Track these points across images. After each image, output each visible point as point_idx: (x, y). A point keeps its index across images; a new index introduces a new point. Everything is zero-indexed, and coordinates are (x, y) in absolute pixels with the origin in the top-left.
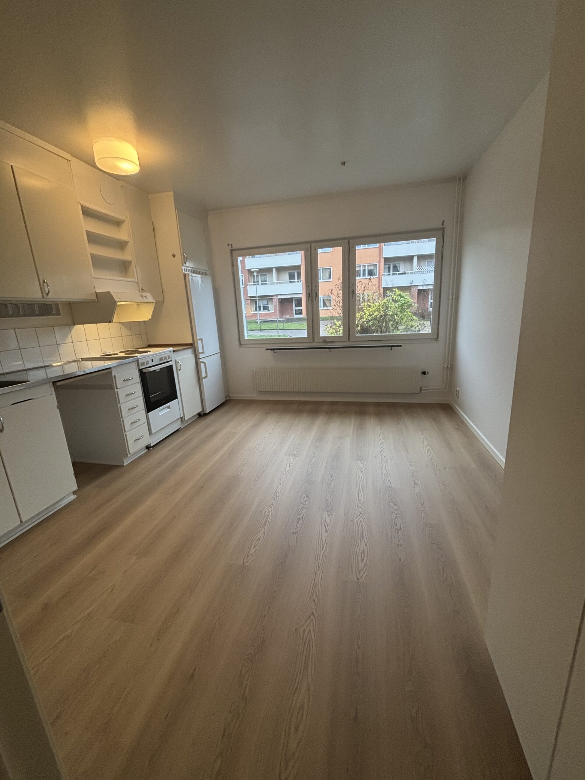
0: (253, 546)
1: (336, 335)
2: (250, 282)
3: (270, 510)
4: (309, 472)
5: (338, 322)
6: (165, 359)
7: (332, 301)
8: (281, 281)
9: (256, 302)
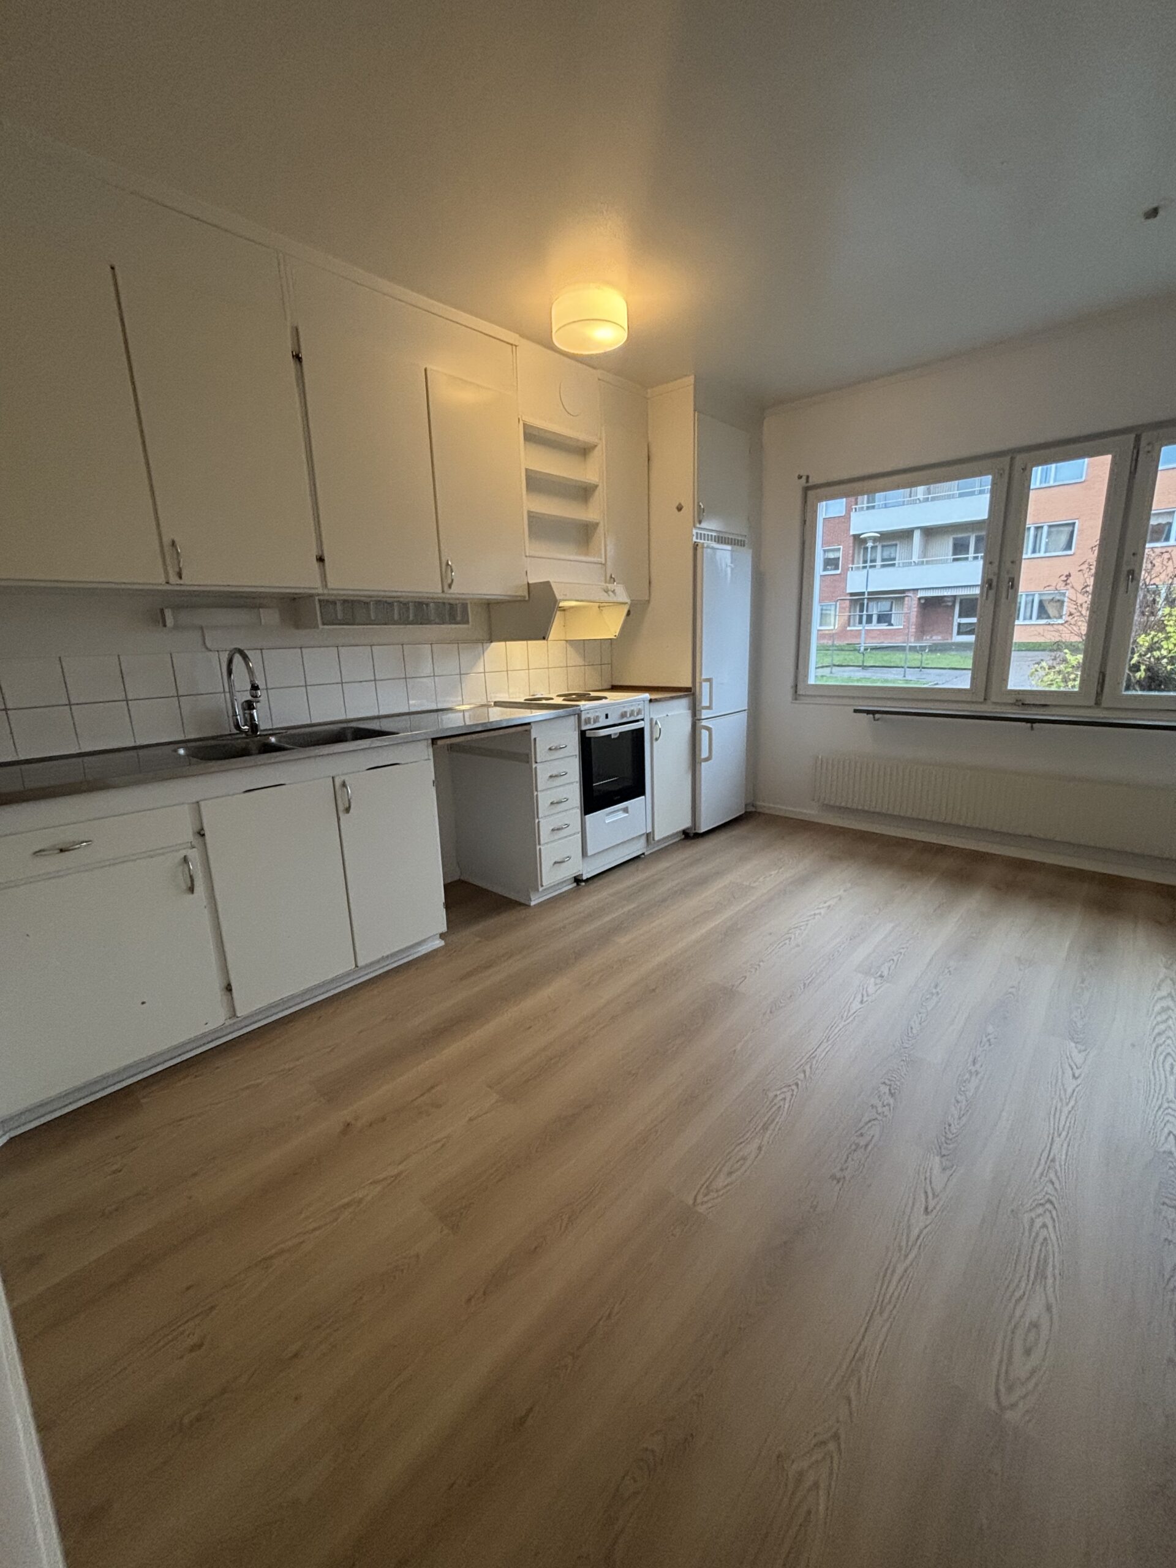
0: (726, 1169)
1: (1062, 689)
2: (855, 561)
3: (788, 1095)
4: (912, 1032)
5: (1073, 655)
6: (632, 714)
7: (1066, 604)
8: (932, 556)
9: (862, 605)
